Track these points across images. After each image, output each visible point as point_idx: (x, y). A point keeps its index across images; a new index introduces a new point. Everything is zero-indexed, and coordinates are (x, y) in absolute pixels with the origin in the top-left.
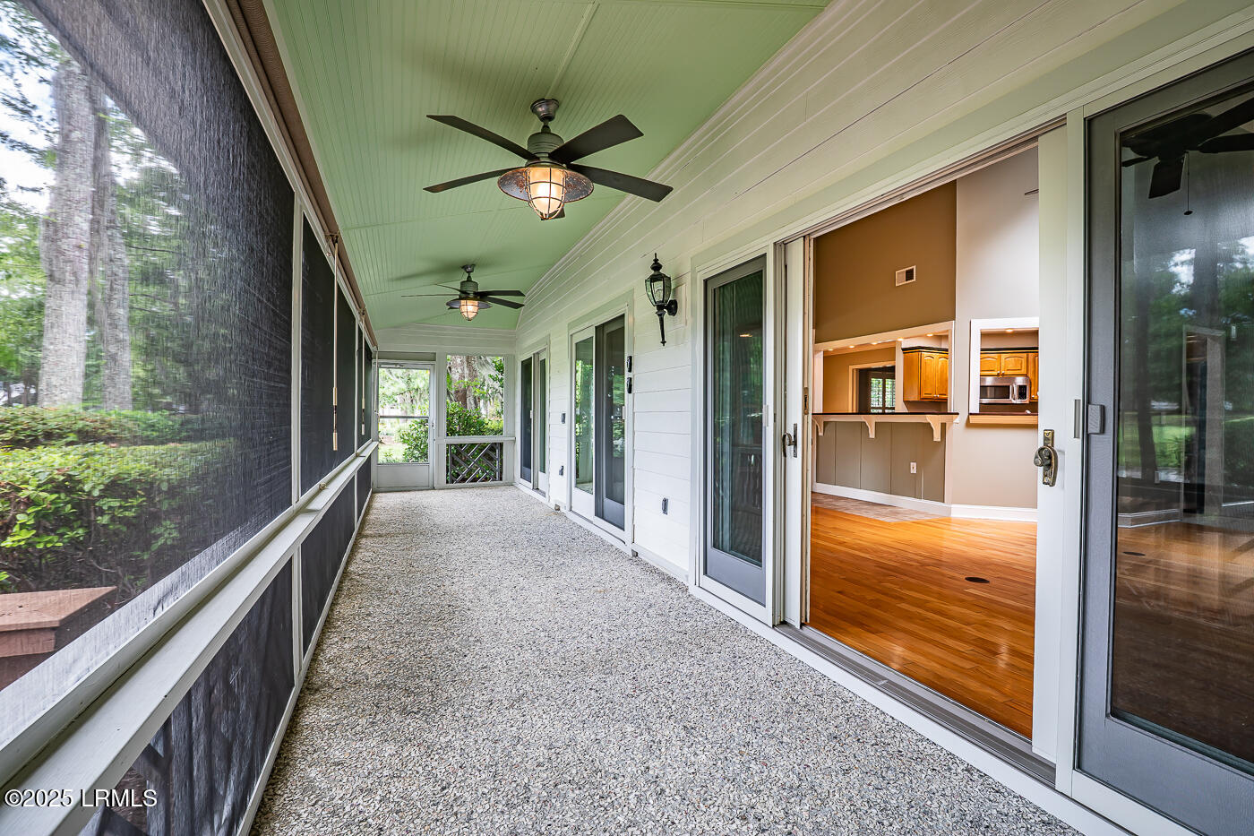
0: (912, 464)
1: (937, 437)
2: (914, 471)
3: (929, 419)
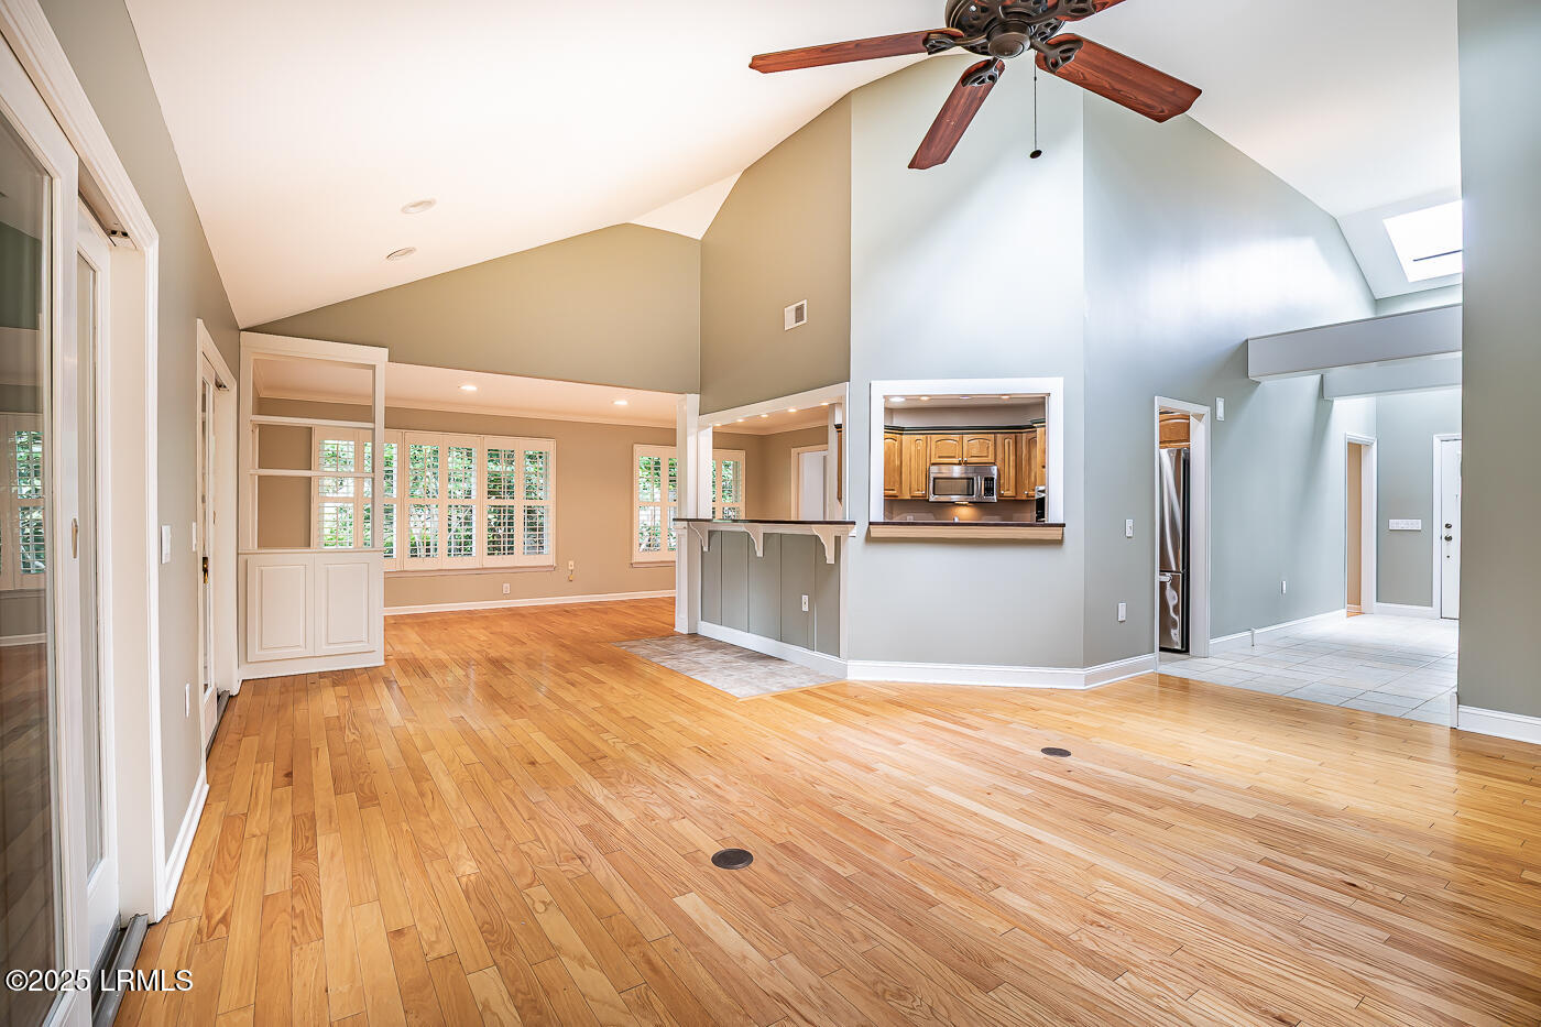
0: (803, 597)
1: (830, 559)
2: (805, 608)
3: (815, 530)
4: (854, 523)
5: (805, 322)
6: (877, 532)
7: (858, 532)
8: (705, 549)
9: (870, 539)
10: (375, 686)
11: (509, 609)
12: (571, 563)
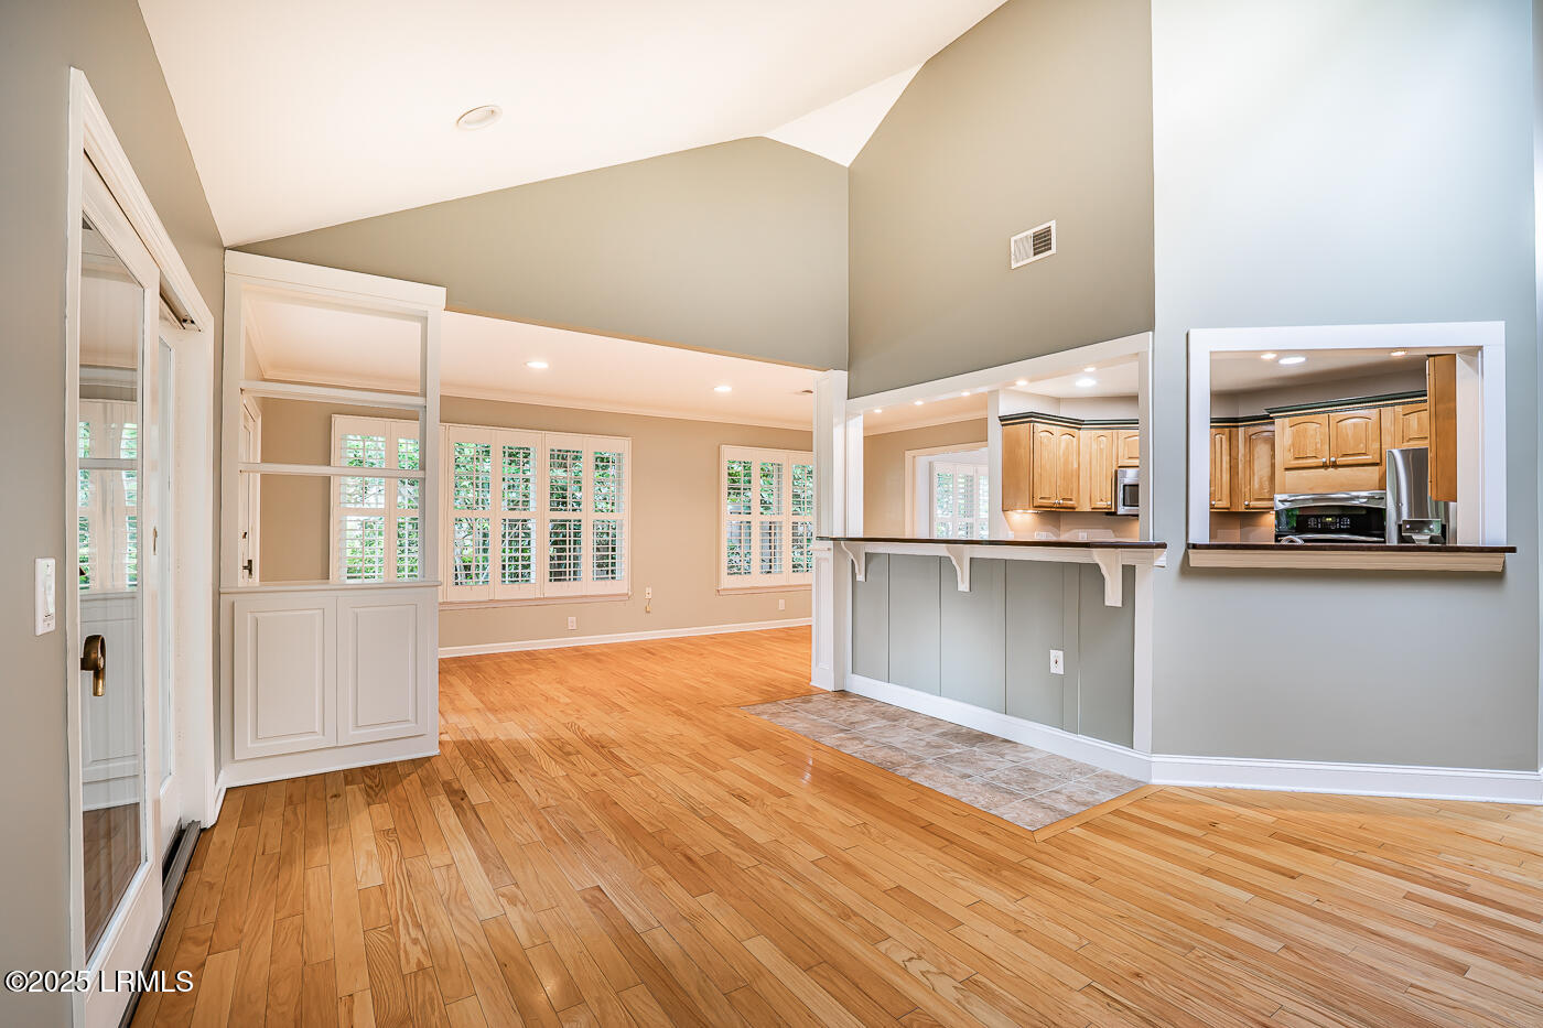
0: (1053, 653)
1: (1113, 597)
2: (1058, 669)
3: (1096, 556)
4: (1163, 546)
5: (1053, 250)
6: (1199, 559)
7: (1168, 560)
8: (860, 577)
9: (1187, 571)
10: (433, 801)
11: (576, 649)
12: (649, 590)
